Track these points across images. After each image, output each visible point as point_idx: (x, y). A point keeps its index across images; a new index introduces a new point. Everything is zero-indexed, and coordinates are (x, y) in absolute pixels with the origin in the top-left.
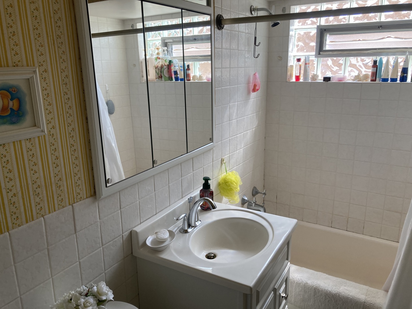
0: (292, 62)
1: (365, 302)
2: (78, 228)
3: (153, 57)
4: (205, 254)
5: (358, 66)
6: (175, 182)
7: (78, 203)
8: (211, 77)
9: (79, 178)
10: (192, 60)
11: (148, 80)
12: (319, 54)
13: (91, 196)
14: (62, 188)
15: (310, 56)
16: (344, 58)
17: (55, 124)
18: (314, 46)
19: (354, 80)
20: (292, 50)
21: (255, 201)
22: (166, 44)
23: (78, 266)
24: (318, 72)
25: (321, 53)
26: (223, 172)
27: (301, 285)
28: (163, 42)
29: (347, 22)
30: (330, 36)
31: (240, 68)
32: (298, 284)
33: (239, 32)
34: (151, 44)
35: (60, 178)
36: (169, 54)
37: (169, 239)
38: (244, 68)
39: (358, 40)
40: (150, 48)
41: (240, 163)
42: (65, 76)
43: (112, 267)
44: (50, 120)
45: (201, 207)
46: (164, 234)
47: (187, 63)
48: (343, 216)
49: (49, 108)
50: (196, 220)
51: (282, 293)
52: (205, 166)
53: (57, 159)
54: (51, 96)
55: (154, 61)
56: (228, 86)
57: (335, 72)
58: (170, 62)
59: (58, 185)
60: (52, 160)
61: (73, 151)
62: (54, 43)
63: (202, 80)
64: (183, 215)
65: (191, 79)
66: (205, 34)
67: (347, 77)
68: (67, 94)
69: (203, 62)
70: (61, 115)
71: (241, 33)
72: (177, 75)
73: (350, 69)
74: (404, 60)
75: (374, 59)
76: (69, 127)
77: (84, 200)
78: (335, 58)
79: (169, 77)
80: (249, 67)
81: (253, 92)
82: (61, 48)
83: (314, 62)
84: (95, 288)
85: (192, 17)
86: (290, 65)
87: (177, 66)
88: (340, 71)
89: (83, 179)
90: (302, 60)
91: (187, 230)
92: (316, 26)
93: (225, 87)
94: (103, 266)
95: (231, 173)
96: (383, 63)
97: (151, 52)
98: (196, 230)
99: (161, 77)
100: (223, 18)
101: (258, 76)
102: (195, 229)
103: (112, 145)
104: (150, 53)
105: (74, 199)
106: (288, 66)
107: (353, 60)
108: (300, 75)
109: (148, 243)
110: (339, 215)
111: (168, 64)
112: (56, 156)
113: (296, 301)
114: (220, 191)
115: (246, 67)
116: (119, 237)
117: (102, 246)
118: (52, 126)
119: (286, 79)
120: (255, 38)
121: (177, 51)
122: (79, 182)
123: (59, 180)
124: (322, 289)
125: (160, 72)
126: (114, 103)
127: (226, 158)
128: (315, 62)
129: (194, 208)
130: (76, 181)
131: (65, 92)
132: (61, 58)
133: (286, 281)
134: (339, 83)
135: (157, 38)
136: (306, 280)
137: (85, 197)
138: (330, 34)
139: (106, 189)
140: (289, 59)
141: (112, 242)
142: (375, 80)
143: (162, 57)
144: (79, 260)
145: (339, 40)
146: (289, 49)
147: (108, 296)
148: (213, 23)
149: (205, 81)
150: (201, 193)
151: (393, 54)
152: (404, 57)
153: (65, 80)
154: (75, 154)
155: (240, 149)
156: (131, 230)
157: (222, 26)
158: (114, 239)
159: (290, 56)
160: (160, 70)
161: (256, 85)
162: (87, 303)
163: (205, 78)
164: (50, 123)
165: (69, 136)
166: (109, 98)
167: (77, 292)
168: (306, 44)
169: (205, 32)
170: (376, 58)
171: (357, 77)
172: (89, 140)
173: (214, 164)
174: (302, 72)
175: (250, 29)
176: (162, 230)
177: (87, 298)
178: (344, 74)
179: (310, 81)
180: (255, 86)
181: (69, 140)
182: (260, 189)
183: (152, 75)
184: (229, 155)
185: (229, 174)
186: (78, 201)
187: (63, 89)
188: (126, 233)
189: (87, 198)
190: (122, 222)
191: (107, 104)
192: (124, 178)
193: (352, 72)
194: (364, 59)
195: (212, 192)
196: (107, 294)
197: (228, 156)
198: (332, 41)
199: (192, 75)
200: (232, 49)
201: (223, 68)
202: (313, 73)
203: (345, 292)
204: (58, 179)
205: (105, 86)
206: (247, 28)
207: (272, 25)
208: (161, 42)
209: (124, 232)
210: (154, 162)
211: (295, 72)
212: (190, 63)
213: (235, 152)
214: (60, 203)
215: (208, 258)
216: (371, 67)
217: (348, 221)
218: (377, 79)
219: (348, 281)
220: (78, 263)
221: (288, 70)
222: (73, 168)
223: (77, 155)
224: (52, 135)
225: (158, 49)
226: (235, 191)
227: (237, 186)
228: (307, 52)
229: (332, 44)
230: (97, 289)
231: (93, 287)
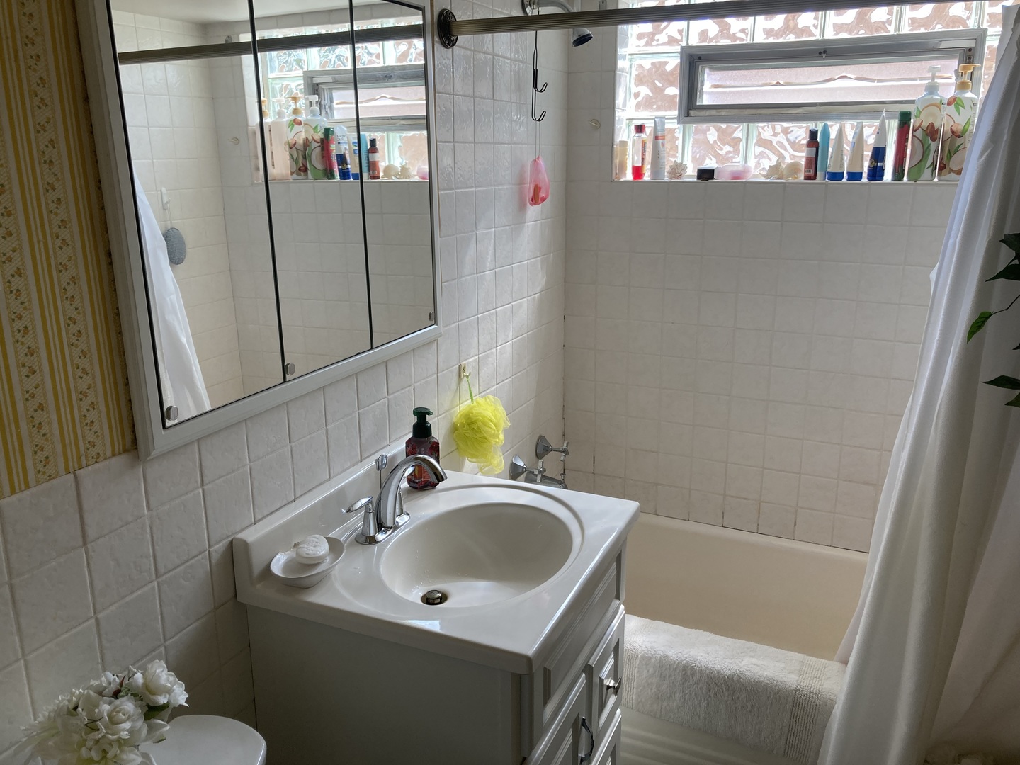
0: (624, 133)
1: (796, 691)
2: (91, 533)
3: (284, 120)
4: (421, 594)
5: (777, 143)
6: (343, 421)
7: (90, 468)
8: (427, 170)
9: (92, 403)
10: (381, 127)
11: (269, 178)
12: (688, 115)
13: (125, 451)
14: (45, 429)
15: (666, 121)
16: (745, 124)
17: (23, 264)
18: (674, 96)
19: (767, 176)
20: (624, 105)
21: (542, 468)
22: (316, 87)
23: (94, 630)
24: (685, 158)
25: (692, 112)
26: (464, 399)
27: (653, 660)
28: (310, 82)
29: (748, 41)
30: (712, 73)
31: (498, 143)
32: (646, 660)
33: (494, 55)
34: (277, 87)
35: (40, 404)
36: (323, 112)
37: (328, 558)
38: (508, 144)
39: (775, 82)
40: (274, 96)
41: (504, 379)
42: (47, 143)
43: (185, 631)
44: (8, 255)
45: (409, 483)
46: (315, 546)
47: (370, 136)
48: (749, 499)
49: (6, 223)
50: (398, 512)
51: (607, 677)
52: (419, 384)
53: (32, 355)
54: (11, 193)
55: (286, 129)
56: (472, 187)
57: (725, 159)
58: (327, 131)
59: (37, 422)
60: (17, 356)
61: (74, 335)
62: (16, 56)
63: (409, 177)
64: (364, 501)
65: (381, 174)
66: (413, 63)
67: (753, 171)
68: (54, 189)
69: (411, 134)
70: (39, 242)
71: (501, 59)
72: (345, 165)
73: (759, 150)
74: (877, 130)
75: (810, 128)
76: (61, 274)
77: (107, 462)
78: (724, 126)
79: (325, 170)
80: (523, 144)
81: (532, 205)
82: (35, 70)
83: (676, 135)
84: (139, 677)
85: (380, 20)
86: (620, 141)
87: (345, 143)
88: (736, 156)
89: (102, 406)
90: (648, 130)
91: (374, 537)
92: (679, 47)
93: (463, 188)
94: (161, 630)
95: (483, 400)
96: (831, 137)
97: (277, 108)
98: (397, 535)
99: (303, 170)
100: (453, 20)
101: (543, 166)
102: (395, 533)
103: (181, 342)
104: (274, 111)
105: (79, 458)
106: (615, 143)
107: (765, 130)
108: (643, 164)
109: (277, 567)
110: (737, 497)
111: (323, 137)
112: (27, 346)
113: (641, 701)
114: (458, 444)
115: (515, 143)
116: (200, 556)
117: (157, 577)
118: (15, 269)
119: (611, 176)
120: (535, 72)
121: (342, 105)
122: (92, 415)
123: (38, 407)
124: (701, 667)
125: (301, 157)
126: (184, 236)
127: (470, 363)
128: (679, 135)
129: (392, 482)
130: (83, 413)
131: (48, 184)
132: (36, 96)
133: (617, 649)
134: (735, 182)
135: (293, 73)
136: (663, 649)
137: (109, 453)
138: (712, 69)
139: (163, 432)
140: (617, 126)
141: (182, 567)
142: (814, 177)
143: (307, 120)
144: (95, 613)
145: (732, 83)
146: (617, 102)
147: (173, 694)
148: (428, 29)
149: (417, 179)
150: (410, 448)
151: (854, 116)
152: (876, 123)
153: (46, 153)
154: (79, 343)
155: (504, 342)
156: (230, 539)
157: (453, 38)
158: (188, 560)
159: (619, 119)
160: (300, 153)
161: (540, 188)
162: (118, 712)
163: (416, 174)
164: (10, 261)
165: (61, 297)
166: (171, 223)
167: (90, 687)
168: (658, 91)
169: (413, 59)
170: (816, 126)
171: (774, 169)
172: (118, 308)
173: (439, 378)
174: (648, 158)
175: (522, 49)
176: (311, 538)
177: (117, 702)
178: (746, 162)
179: (666, 179)
180: (537, 189)
181: (63, 306)
182: (553, 441)
183: (281, 164)
184: (477, 357)
185: (477, 402)
186: (90, 463)
187: (42, 174)
188: (220, 547)
189: (114, 455)
190: (207, 519)
191: (166, 237)
192: (208, 408)
193: (765, 157)
194: (789, 127)
195: (437, 444)
196: (169, 691)
197: (475, 360)
198: (716, 84)
199: (382, 165)
200: (479, 97)
201: (457, 142)
202: (673, 160)
203: (752, 670)
204: (35, 407)
205: (159, 192)
206: (513, 45)
207: (574, 42)
208: (302, 82)
209: (212, 542)
210: (285, 369)
211: (632, 159)
212: (378, 135)
213: (492, 351)
214: (40, 467)
215: (428, 603)
216: (805, 146)
217: (759, 509)
218: (818, 173)
219: (759, 645)
220: (93, 621)
221: (615, 153)
222: (75, 379)
223: (85, 346)
224: (14, 292)
225: (295, 99)
226: (493, 443)
227: (498, 431)
228: (659, 109)
229: (717, 93)
230: (145, 677)
231: (134, 675)
